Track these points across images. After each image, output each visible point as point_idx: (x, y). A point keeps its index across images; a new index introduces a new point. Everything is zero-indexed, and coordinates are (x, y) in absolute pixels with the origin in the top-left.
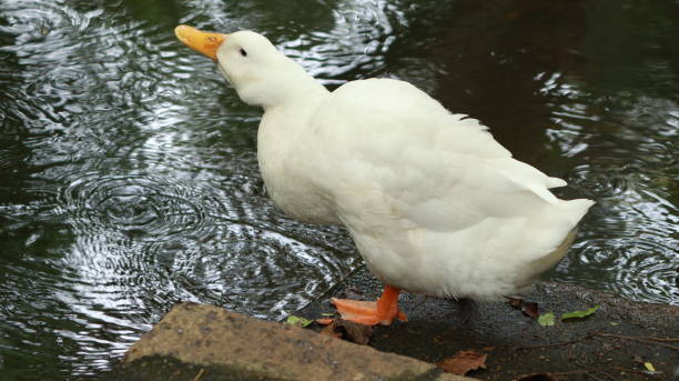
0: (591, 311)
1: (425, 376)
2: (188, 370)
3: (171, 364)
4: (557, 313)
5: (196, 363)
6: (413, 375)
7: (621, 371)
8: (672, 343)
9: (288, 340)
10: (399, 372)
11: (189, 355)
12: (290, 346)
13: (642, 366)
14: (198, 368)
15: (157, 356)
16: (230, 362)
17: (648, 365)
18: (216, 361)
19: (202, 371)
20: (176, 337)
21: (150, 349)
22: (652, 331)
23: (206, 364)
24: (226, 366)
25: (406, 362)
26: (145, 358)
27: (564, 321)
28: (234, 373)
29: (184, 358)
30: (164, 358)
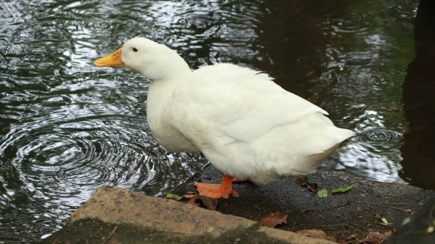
0: (349, 188)
1: (251, 228)
2: (108, 227)
3: (97, 224)
4: (329, 189)
5: (112, 223)
6: (243, 228)
7: (367, 223)
8: (398, 206)
9: (168, 208)
10: (235, 226)
11: (108, 218)
12: (169, 212)
13: (380, 220)
14: (113, 226)
15: (89, 219)
16: (133, 222)
17: (384, 220)
18: (124, 222)
19: (116, 227)
20: (100, 207)
21: (84, 215)
22: (385, 199)
23: (119, 223)
24: (131, 225)
25: (239, 220)
26: (82, 220)
27: (333, 194)
28: (135, 228)
29: (105, 220)
30: (94, 220)
